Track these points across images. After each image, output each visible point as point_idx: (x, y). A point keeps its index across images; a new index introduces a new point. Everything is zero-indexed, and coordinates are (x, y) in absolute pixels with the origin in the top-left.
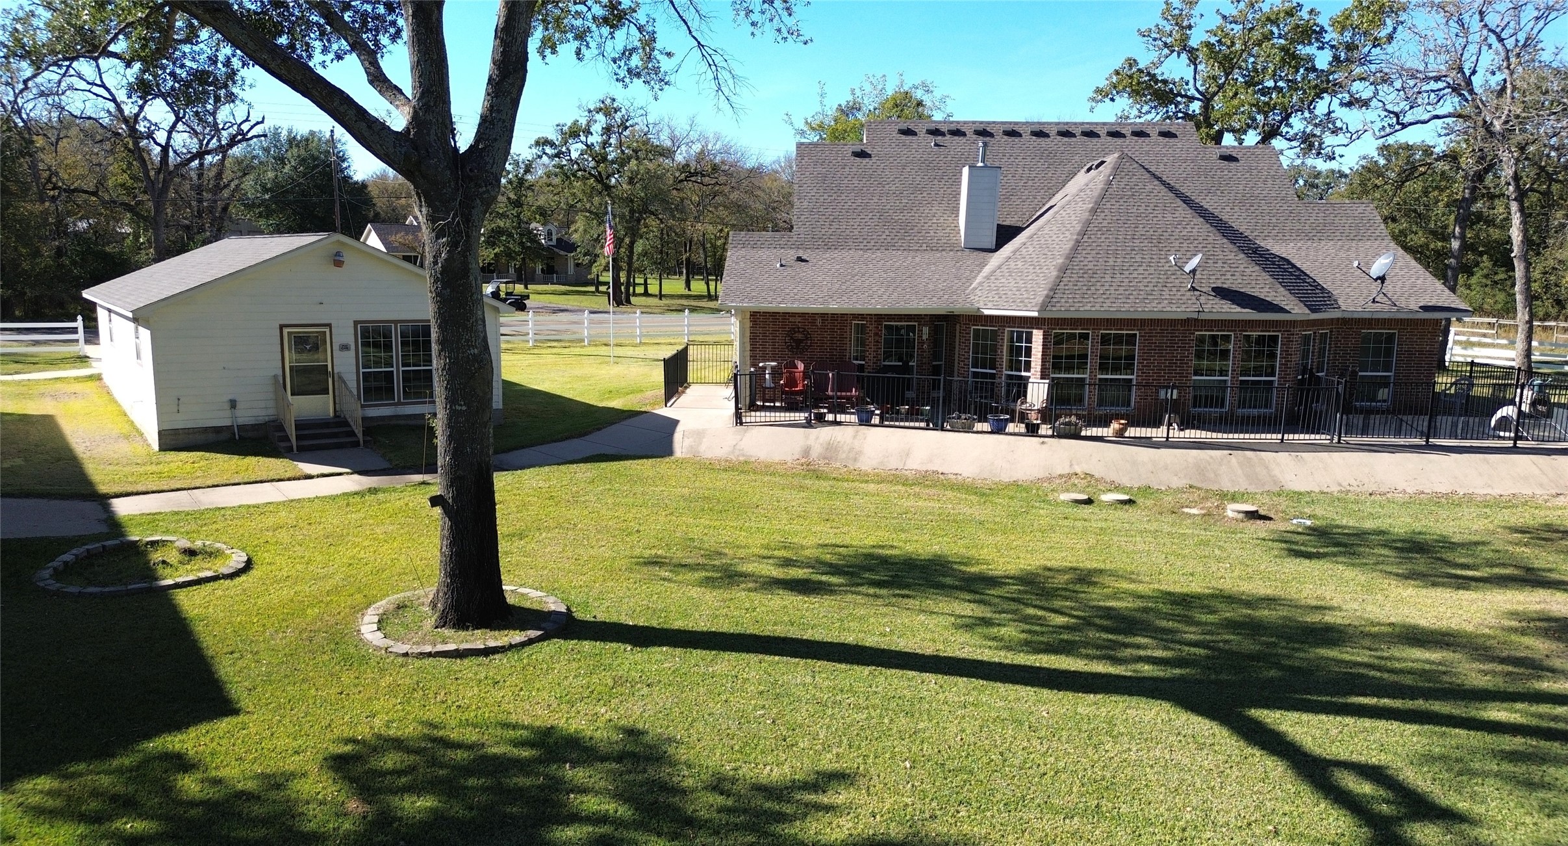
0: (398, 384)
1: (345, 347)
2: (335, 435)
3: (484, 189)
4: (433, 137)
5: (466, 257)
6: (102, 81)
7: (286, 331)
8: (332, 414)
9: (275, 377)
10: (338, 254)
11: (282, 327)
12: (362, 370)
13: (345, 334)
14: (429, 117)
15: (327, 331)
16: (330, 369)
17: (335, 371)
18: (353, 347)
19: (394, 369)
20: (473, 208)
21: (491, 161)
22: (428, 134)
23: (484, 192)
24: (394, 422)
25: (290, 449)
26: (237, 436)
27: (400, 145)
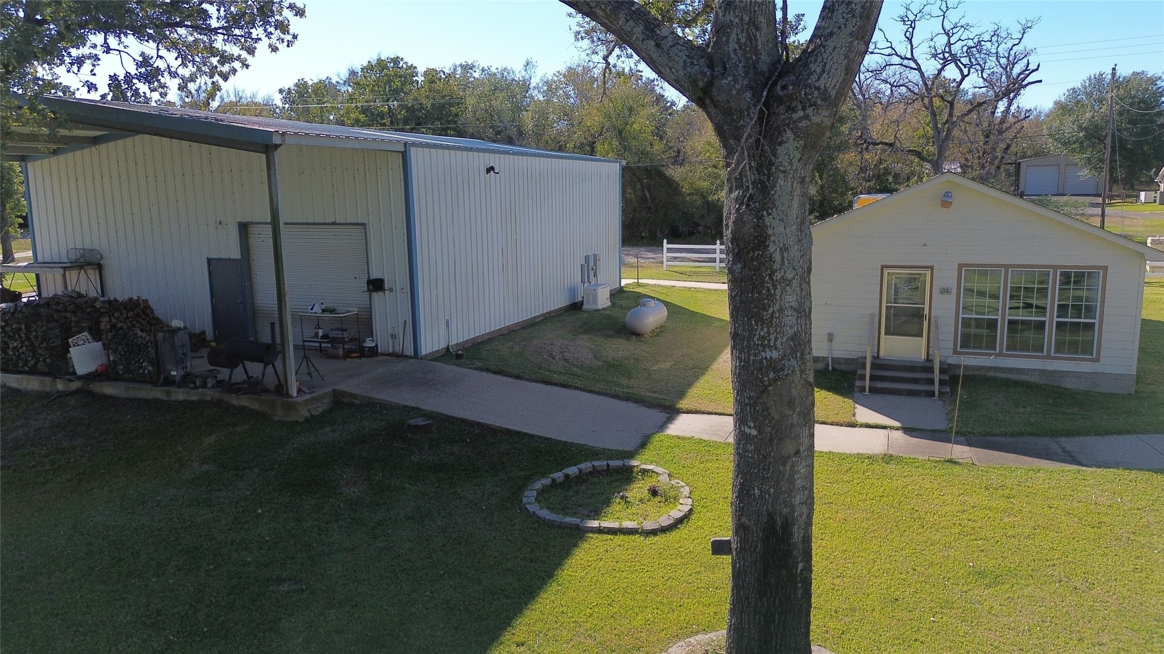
0: (1002, 333)
1: (945, 291)
2: (915, 381)
3: (801, 113)
4: (733, 45)
5: (761, 218)
6: (912, 55)
7: (886, 271)
8: (923, 356)
9: (873, 315)
10: (947, 195)
11: (883, 267)
12: (961, 316)
13: (947, 277)
14: (730, 17)
15: (928, 273)
16: (926, 312)
17: (932, 314)
18: (954, 291)
19: (999, 318)
20: (780, 144)
21: (819, 70)
22: (728, 42)
23: (800, 119)
24: (991, 374)
25: (863, 389)
26: (830, 369)
27: (692, 64)
